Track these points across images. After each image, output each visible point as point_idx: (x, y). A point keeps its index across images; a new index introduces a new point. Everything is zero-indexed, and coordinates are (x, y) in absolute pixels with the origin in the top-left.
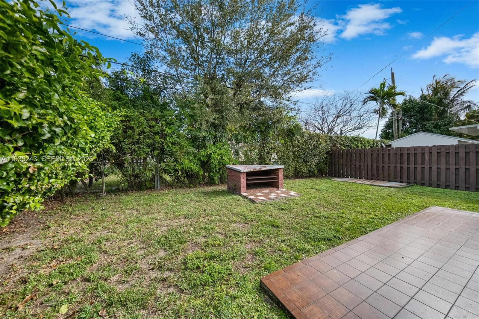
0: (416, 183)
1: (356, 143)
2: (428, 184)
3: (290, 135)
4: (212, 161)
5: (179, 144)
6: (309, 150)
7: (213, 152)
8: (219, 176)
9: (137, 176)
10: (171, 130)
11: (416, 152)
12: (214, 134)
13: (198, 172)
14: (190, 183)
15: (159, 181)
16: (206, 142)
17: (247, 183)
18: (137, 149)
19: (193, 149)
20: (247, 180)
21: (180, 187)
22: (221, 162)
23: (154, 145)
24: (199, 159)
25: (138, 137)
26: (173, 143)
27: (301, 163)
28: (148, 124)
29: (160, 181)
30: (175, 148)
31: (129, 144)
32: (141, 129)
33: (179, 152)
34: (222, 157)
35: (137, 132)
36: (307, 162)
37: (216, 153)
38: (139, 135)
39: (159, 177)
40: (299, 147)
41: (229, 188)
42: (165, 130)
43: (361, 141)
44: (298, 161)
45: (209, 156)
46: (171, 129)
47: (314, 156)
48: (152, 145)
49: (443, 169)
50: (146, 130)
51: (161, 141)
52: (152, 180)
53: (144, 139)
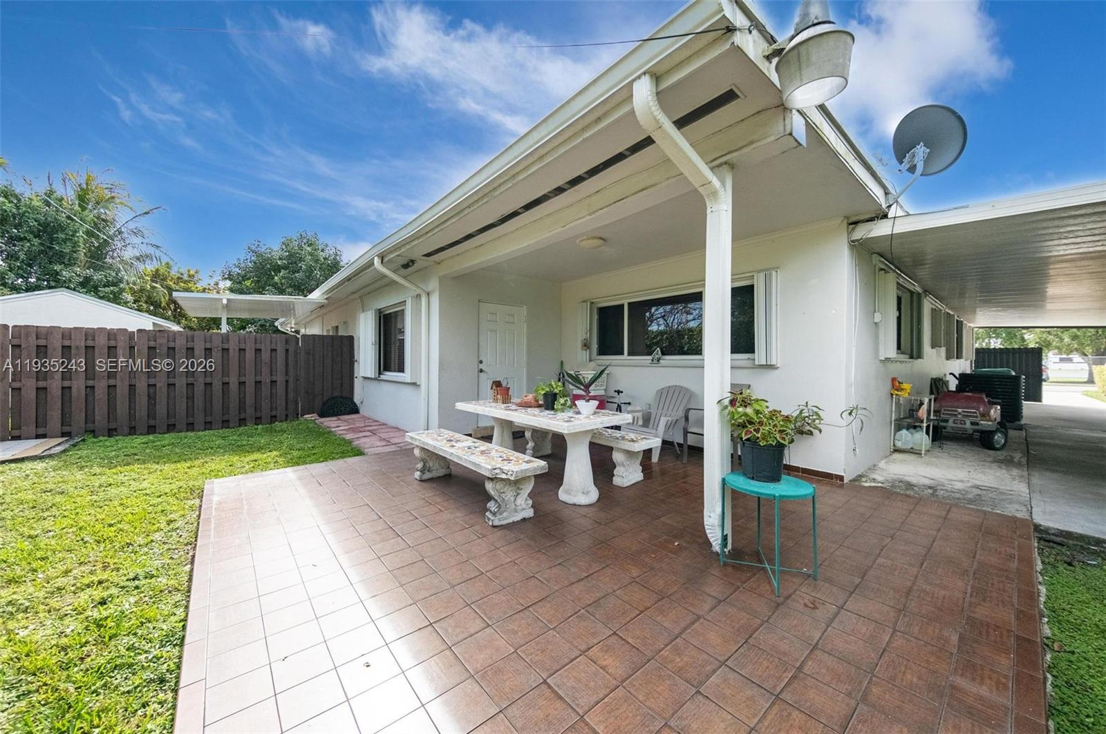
0: (93, 431)
2: (126, 430)
11: (90, 343)
49: (160, 388)
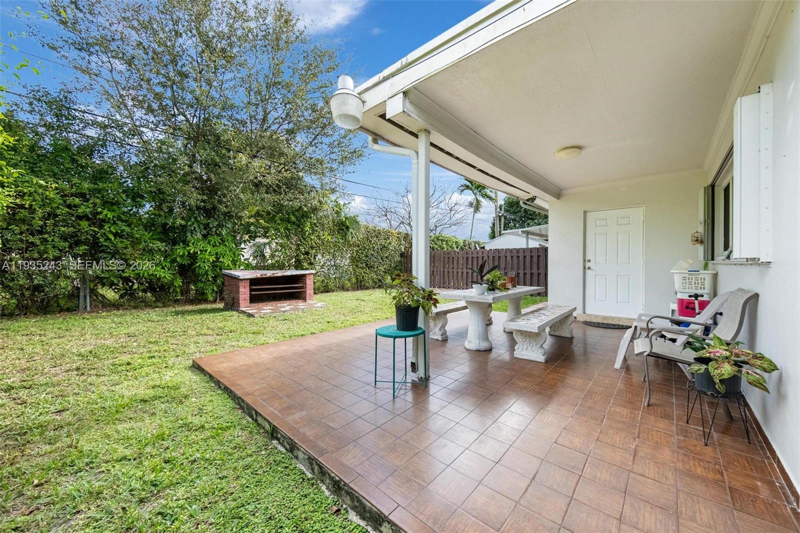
1: (439, 243)
3: (342, 230)
4: (198, 265)
5: (130, 236)
6: (374, 251)
7: (201, 250)
8: (215, 289)
9: (38, 288)
10: (114, 214)
12: (205, 222)
13: (172, 283)
14: (157, 301)
15: (88, 298)
16: (189, 234)
17: (250, 294)
18: (38, 243)
19: (159, 244)
20: (251, 290)
21: (135, 308)
22: (217, 266)
23: (77, 236)
24: (174, 261)
25: (41, 223)
26: (116, 235)
27: (362, 268)
28: (65, 202)
29: (91, 297)
30: (122, 242)
31: (21, 233)
32: (49, 209)
33: (130, 249)
34: (218, 259)
35: (40, 213)
36: (371, 267)
37: (206, 251)
38: (45, 218)
39: (88, 291)
40: (359, 246)
41: (226, 304)
42: (101, 213)
43: (447, 241)
44: (357, 266)
45: (193, 257)
46: (113, 211)
47: (382, 259)
48: (73, 235)
50: (58, 212)
51: (94, 231)
52: (74, 295)
53: (55, 225)
